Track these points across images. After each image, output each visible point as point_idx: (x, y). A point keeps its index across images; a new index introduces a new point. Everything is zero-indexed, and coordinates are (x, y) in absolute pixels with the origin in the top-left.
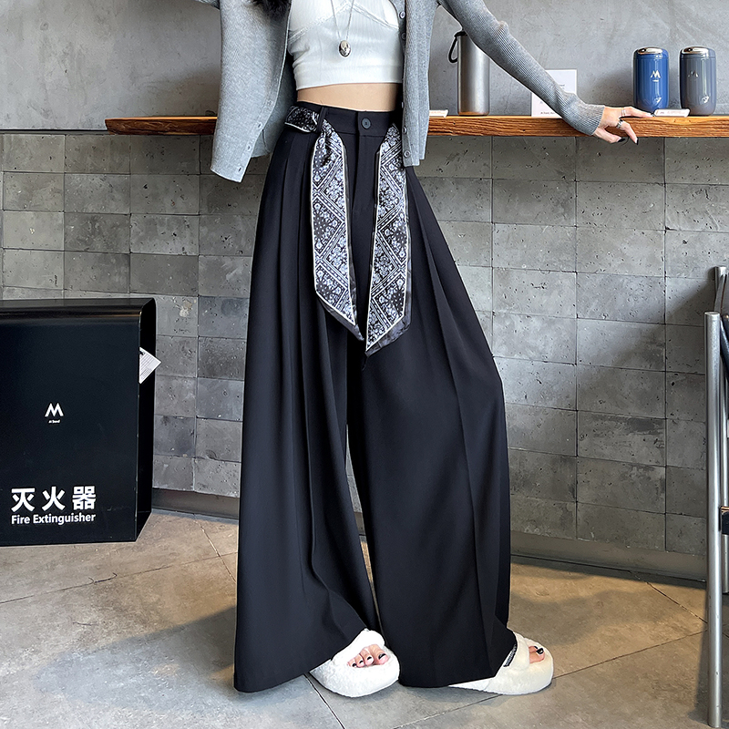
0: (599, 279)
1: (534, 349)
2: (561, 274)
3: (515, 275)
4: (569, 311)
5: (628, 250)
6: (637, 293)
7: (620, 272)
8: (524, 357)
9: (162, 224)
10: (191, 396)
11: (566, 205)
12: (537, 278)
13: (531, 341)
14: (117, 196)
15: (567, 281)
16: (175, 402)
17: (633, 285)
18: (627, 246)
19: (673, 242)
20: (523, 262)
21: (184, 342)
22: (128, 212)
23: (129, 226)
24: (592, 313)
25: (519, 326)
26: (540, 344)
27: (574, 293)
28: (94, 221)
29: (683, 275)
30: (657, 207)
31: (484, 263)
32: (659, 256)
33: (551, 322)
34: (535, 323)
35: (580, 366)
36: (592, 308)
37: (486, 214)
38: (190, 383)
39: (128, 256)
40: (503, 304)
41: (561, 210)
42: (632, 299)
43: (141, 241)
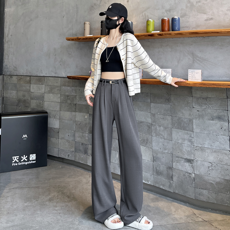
0: (177, 118)
1: (162, 135)
2: (168, 116)
3: (156, 115)
4: (170, 126)
5: (184, 112)
6: (186, 122)
7: (182, 117)
8: (159, 137)
9: (83, 98)
10: (87, 138)
11: (168, 100)
12: (162, 116)
13: (161, 133)
14: (74, 91)
15: (169, 118)
16: (84, 139)
17: (186, 120)
18: (183, 111)
19: (195, 111)
20: (158, 112)
21: (86, 124)
22: (76, 95)
23: (76, 98)
24: (176, 127)
25: (158, 128)
26: (163, 134)
27: (171, 121)
28: (68, 96)
29: (198, 119)
30: (191, 102)
31: (149, 112)
32: (192, 114)
33: (165, 128)
34: (162, 128)
35: (173, 142)
36: (176, 125)
37: (149, 100)
38: (87, 135)
39: (76, 104)
40: (154, 122)
41: (167, 101)
42: (185, 124)
43: (78, 101)
